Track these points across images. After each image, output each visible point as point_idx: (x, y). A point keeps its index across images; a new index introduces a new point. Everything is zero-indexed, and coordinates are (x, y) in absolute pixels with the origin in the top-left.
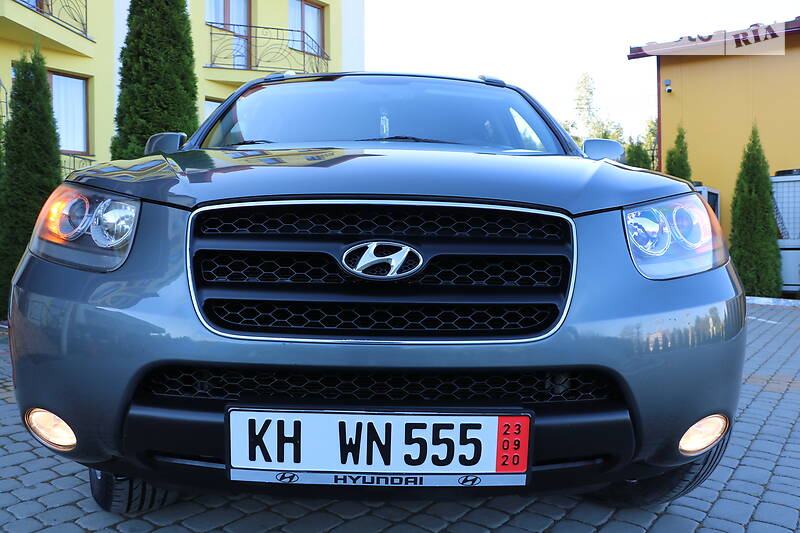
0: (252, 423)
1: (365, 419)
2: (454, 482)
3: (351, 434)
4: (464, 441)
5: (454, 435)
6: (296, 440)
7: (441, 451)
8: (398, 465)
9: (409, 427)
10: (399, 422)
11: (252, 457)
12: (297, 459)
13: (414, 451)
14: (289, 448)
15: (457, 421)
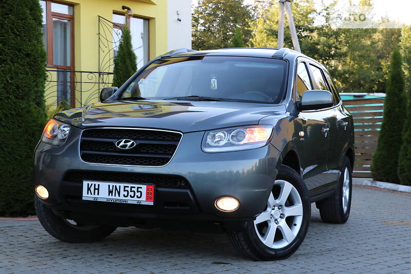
0: (88, 184)
1: (114, 184)
2: (135, 203)
3: (111, 188)
4: (138, 192)
5: (135, 190)
6: (98, 189)
7: (132, 194)
8: (122, 197)
9: (125, 187)
10: (122, 185)
11: (88, 194)
12: (98, 194)
13: (126, 193)
14: (96, 191)
15: (136, 186)
